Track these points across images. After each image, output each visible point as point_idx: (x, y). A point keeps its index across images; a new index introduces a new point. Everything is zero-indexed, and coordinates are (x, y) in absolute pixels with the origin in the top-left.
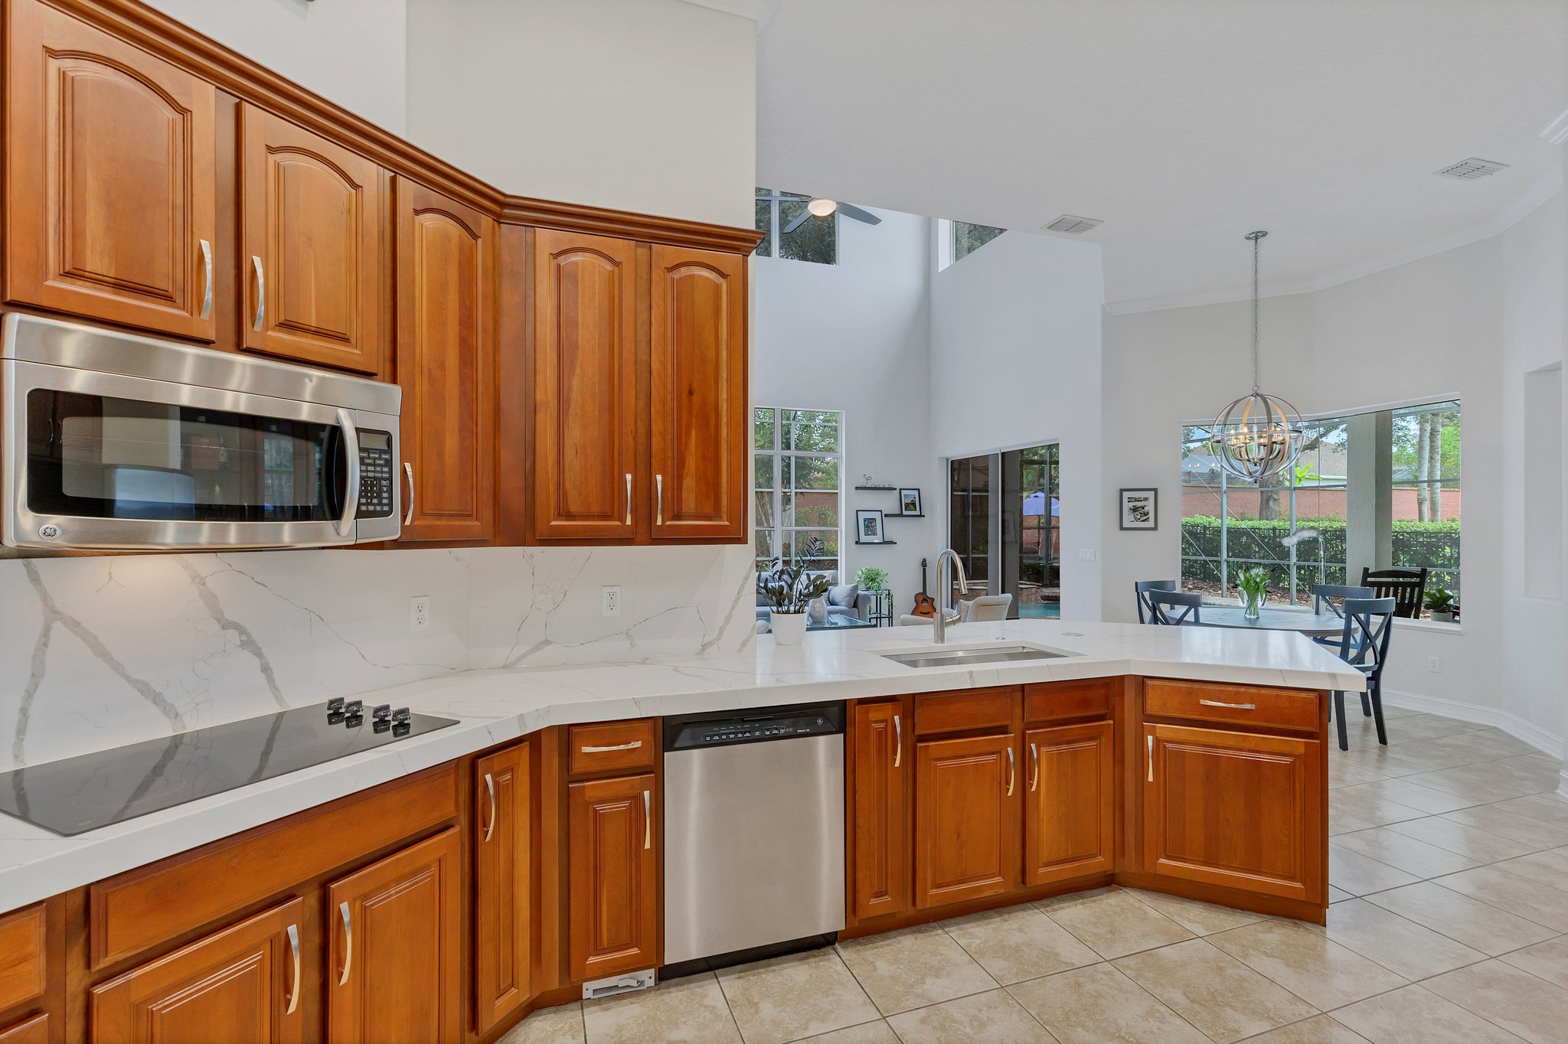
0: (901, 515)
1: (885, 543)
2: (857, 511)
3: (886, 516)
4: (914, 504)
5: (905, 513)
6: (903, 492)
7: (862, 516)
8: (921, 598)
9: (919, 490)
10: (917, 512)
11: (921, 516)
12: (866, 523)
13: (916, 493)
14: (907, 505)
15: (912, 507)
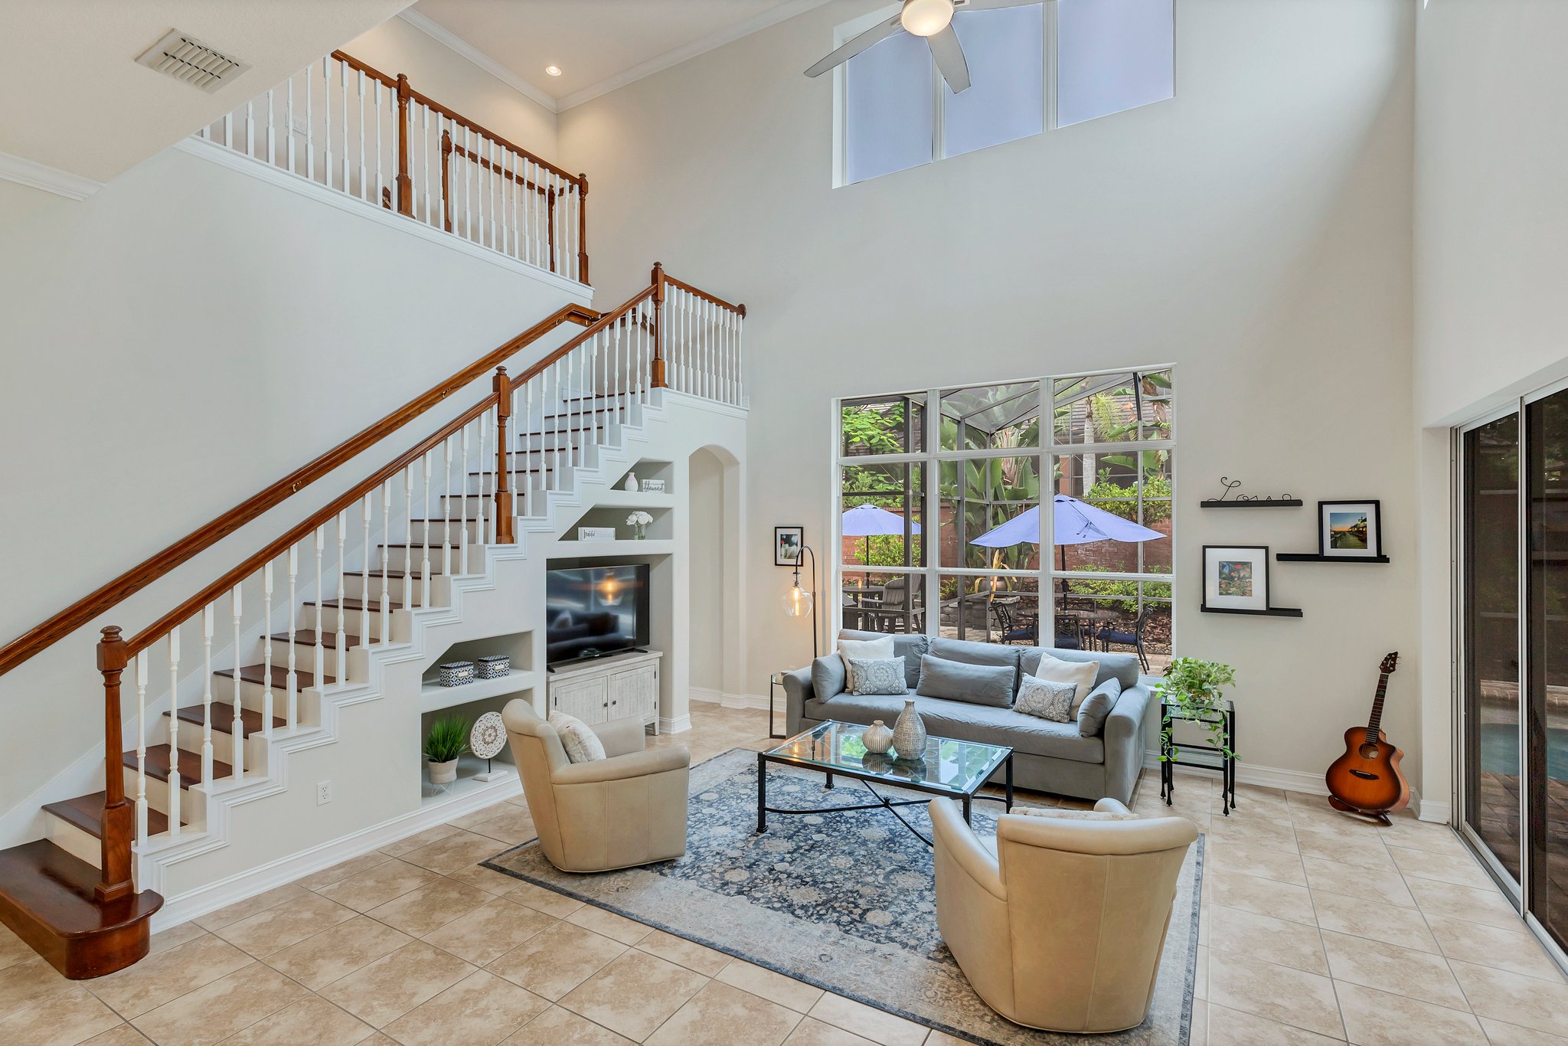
0: (1319, 557)
1: (1271, 611)
2: (1205, 547)
3: (1281, 557)
4: (1360, 535)
5: (1329, 551)
6: (1328, 510)
7: (1215, 557)
8: (1360, 740)
9: (1377, 503)
10: (1371, 551)
11: (1381, 559)
12: (1226, 570)
13: (1369, 511)
14: (1338, 539)
15: (1353, 539)
